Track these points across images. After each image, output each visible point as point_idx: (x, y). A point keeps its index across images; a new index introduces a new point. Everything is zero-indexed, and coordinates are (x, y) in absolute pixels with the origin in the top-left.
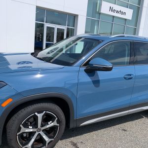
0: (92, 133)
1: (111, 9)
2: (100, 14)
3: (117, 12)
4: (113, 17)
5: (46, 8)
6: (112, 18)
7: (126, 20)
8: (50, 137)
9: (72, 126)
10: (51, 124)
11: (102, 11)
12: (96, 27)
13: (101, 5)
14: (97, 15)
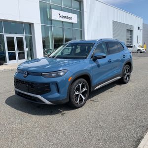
0: (100, 94)
1: (60, 16)
2: (51, 20)
3: (65, 17)
4: (63, 22)
5: (2, 20)
6: (61, 23)
7: (73, 23)
8: (85, 97)
9: (92, 90)
10: (84, 89)
11: (53, 18)
12: (50, 32)
13: (51, 13)
14: (49, 22)
